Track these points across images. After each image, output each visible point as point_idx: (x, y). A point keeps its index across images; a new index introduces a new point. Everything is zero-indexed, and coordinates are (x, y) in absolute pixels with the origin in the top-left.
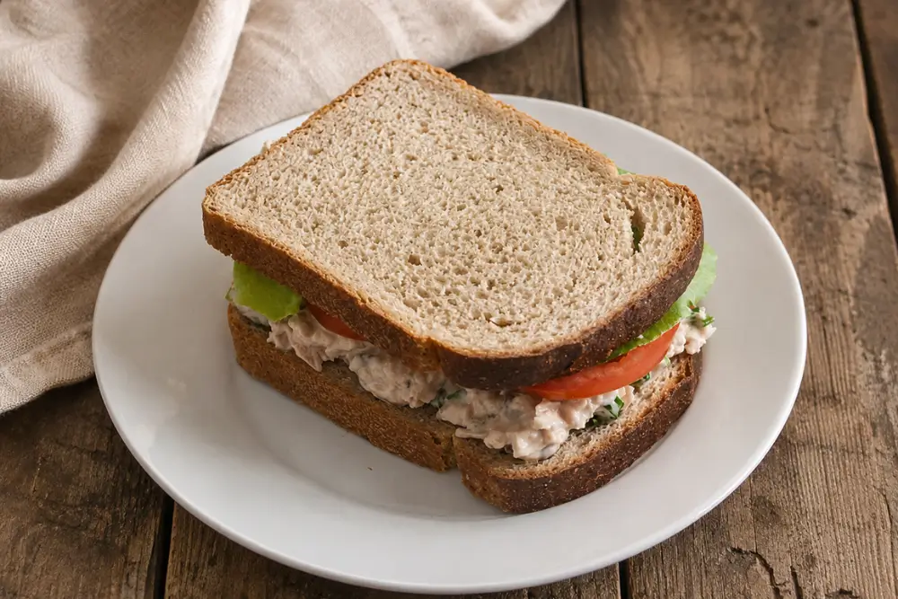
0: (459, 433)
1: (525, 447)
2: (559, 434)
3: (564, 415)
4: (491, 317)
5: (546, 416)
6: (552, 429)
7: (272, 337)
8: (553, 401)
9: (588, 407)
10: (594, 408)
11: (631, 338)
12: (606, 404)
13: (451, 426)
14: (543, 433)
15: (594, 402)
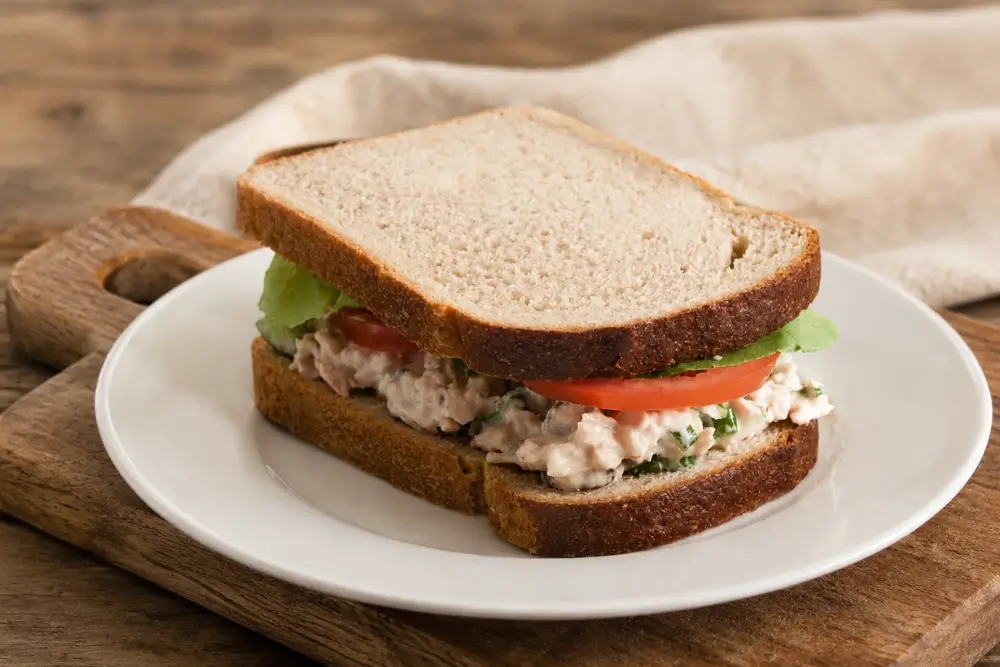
0: (490, 458)
1: (561, 462)
2: (610, 456)
3: (620, 436)
4: (531, 299)
5: (595, 428)
6: (601, 447)
7: (296, 362)
8: (603, 412)
9: (649, 430)
10: (659, 431)
11: (704, 352)
12: (675, 429)
13: (482, 451)
14: (590, 452)
15: (660, 422)
